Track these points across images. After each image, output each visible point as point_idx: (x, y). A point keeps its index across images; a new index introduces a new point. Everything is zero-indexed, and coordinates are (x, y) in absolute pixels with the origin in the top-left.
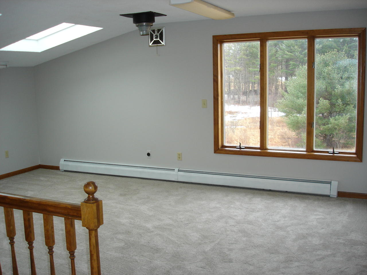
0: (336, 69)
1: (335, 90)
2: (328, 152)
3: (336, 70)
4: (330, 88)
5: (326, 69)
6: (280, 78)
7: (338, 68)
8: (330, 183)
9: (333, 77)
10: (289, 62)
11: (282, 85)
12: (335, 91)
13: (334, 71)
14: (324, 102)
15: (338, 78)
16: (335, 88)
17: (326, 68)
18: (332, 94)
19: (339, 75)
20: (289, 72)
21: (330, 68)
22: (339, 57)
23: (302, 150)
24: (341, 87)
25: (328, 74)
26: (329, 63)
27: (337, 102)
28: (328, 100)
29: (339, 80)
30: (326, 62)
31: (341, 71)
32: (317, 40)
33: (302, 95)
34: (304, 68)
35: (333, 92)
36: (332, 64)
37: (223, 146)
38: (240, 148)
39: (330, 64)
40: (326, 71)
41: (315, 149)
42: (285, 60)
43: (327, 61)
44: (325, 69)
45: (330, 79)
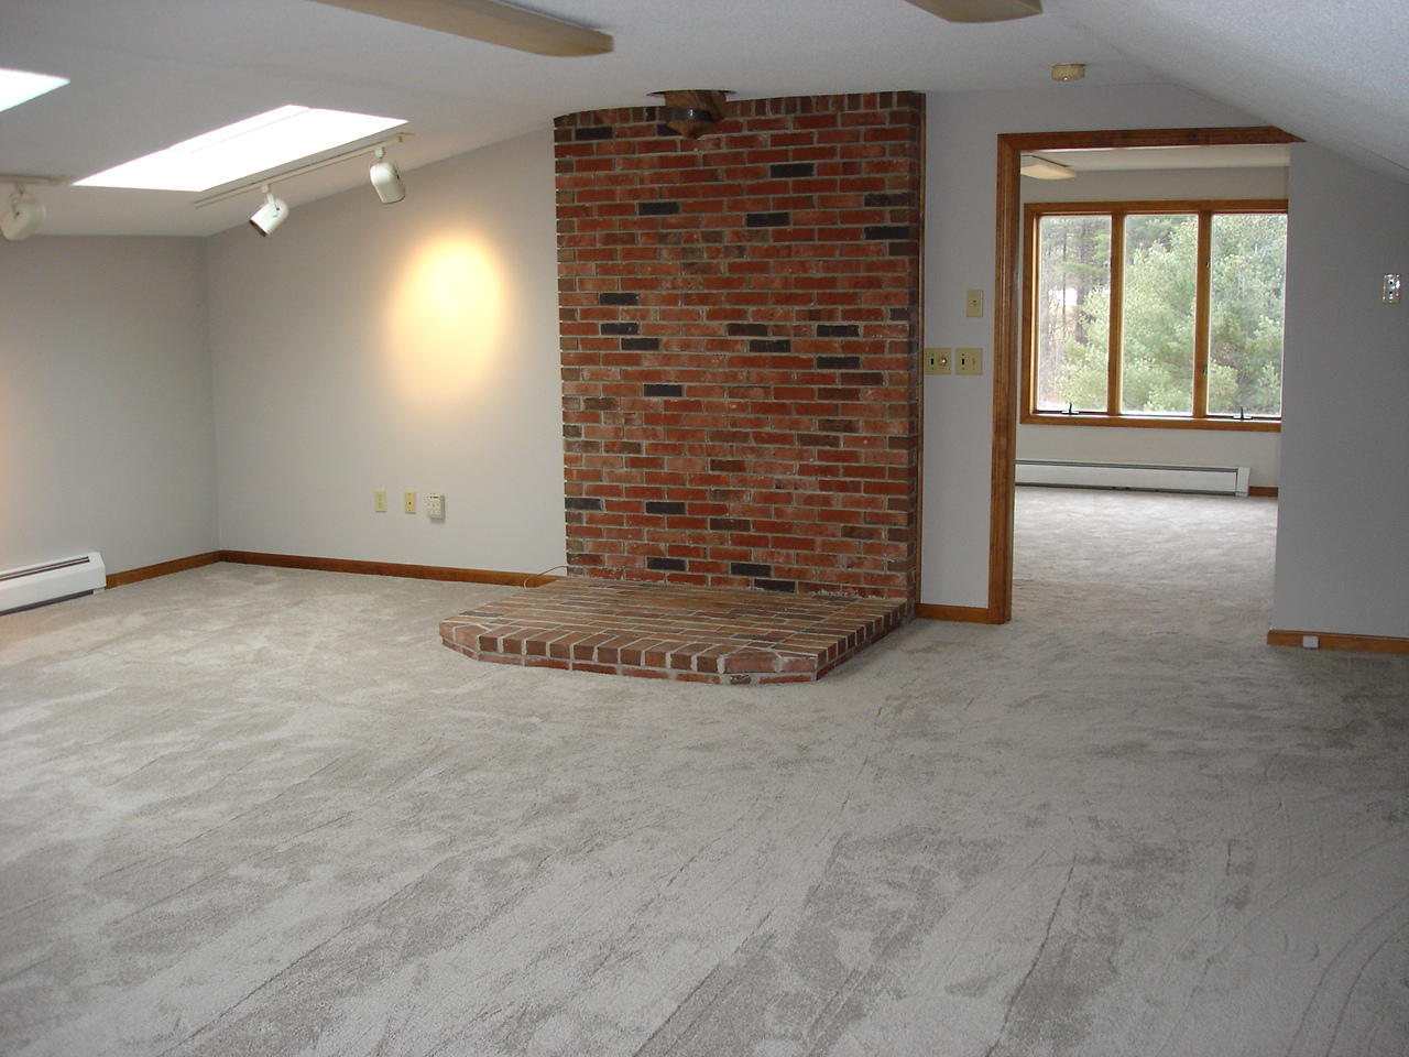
0: (1260, 263)
1: (1256, 332)
2: (1232, 417)
3: (1259, 267)
4: (1239, 329)
5: (1225, 262)
6: (1059, 294)
7: (1267, 260)
8: (1236, 471)
9: (1251, 291)
10: (1094, 236)
11: (1064, 319)
12: (1254, 337)
13: (1254, 270)
14: (1219, 372)
15: (1267, 294)
16: (1257, 328)
17: (1227, 258)
18: (1246, 347)
19: (1270, 285)
20: (1094, 272)
21: (1239, 260)
22: (1269, 224)
23: (1187, 414)
24: (1274, 325)
25: (1231, 280)
26: (1237, 242)
27: (1263, 374)
28: (1232, 367)
29: (1269, 302)
30: (1226, 240)
31: (1276, 269)
32: (1215, 217)
33: (1143, 348)
34: (1151, 258)
35: (1248, 340)
36: (1246, 247)
37: (1036, 411)
38: (1070, 413)
39: (1239, 245)
40: (1227, 268)
41: (1208, 413)
42: (1077, 228)
43: (1230, 234)
44: (1222, 263)
45: (1241, 298)
